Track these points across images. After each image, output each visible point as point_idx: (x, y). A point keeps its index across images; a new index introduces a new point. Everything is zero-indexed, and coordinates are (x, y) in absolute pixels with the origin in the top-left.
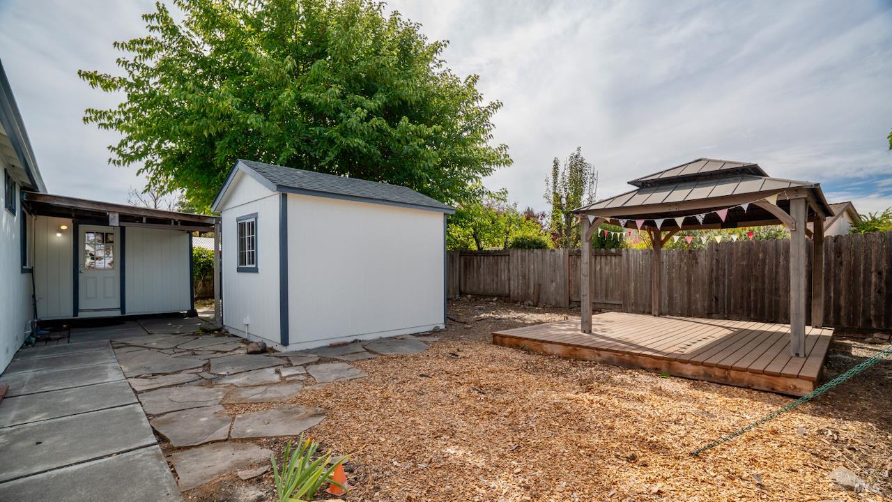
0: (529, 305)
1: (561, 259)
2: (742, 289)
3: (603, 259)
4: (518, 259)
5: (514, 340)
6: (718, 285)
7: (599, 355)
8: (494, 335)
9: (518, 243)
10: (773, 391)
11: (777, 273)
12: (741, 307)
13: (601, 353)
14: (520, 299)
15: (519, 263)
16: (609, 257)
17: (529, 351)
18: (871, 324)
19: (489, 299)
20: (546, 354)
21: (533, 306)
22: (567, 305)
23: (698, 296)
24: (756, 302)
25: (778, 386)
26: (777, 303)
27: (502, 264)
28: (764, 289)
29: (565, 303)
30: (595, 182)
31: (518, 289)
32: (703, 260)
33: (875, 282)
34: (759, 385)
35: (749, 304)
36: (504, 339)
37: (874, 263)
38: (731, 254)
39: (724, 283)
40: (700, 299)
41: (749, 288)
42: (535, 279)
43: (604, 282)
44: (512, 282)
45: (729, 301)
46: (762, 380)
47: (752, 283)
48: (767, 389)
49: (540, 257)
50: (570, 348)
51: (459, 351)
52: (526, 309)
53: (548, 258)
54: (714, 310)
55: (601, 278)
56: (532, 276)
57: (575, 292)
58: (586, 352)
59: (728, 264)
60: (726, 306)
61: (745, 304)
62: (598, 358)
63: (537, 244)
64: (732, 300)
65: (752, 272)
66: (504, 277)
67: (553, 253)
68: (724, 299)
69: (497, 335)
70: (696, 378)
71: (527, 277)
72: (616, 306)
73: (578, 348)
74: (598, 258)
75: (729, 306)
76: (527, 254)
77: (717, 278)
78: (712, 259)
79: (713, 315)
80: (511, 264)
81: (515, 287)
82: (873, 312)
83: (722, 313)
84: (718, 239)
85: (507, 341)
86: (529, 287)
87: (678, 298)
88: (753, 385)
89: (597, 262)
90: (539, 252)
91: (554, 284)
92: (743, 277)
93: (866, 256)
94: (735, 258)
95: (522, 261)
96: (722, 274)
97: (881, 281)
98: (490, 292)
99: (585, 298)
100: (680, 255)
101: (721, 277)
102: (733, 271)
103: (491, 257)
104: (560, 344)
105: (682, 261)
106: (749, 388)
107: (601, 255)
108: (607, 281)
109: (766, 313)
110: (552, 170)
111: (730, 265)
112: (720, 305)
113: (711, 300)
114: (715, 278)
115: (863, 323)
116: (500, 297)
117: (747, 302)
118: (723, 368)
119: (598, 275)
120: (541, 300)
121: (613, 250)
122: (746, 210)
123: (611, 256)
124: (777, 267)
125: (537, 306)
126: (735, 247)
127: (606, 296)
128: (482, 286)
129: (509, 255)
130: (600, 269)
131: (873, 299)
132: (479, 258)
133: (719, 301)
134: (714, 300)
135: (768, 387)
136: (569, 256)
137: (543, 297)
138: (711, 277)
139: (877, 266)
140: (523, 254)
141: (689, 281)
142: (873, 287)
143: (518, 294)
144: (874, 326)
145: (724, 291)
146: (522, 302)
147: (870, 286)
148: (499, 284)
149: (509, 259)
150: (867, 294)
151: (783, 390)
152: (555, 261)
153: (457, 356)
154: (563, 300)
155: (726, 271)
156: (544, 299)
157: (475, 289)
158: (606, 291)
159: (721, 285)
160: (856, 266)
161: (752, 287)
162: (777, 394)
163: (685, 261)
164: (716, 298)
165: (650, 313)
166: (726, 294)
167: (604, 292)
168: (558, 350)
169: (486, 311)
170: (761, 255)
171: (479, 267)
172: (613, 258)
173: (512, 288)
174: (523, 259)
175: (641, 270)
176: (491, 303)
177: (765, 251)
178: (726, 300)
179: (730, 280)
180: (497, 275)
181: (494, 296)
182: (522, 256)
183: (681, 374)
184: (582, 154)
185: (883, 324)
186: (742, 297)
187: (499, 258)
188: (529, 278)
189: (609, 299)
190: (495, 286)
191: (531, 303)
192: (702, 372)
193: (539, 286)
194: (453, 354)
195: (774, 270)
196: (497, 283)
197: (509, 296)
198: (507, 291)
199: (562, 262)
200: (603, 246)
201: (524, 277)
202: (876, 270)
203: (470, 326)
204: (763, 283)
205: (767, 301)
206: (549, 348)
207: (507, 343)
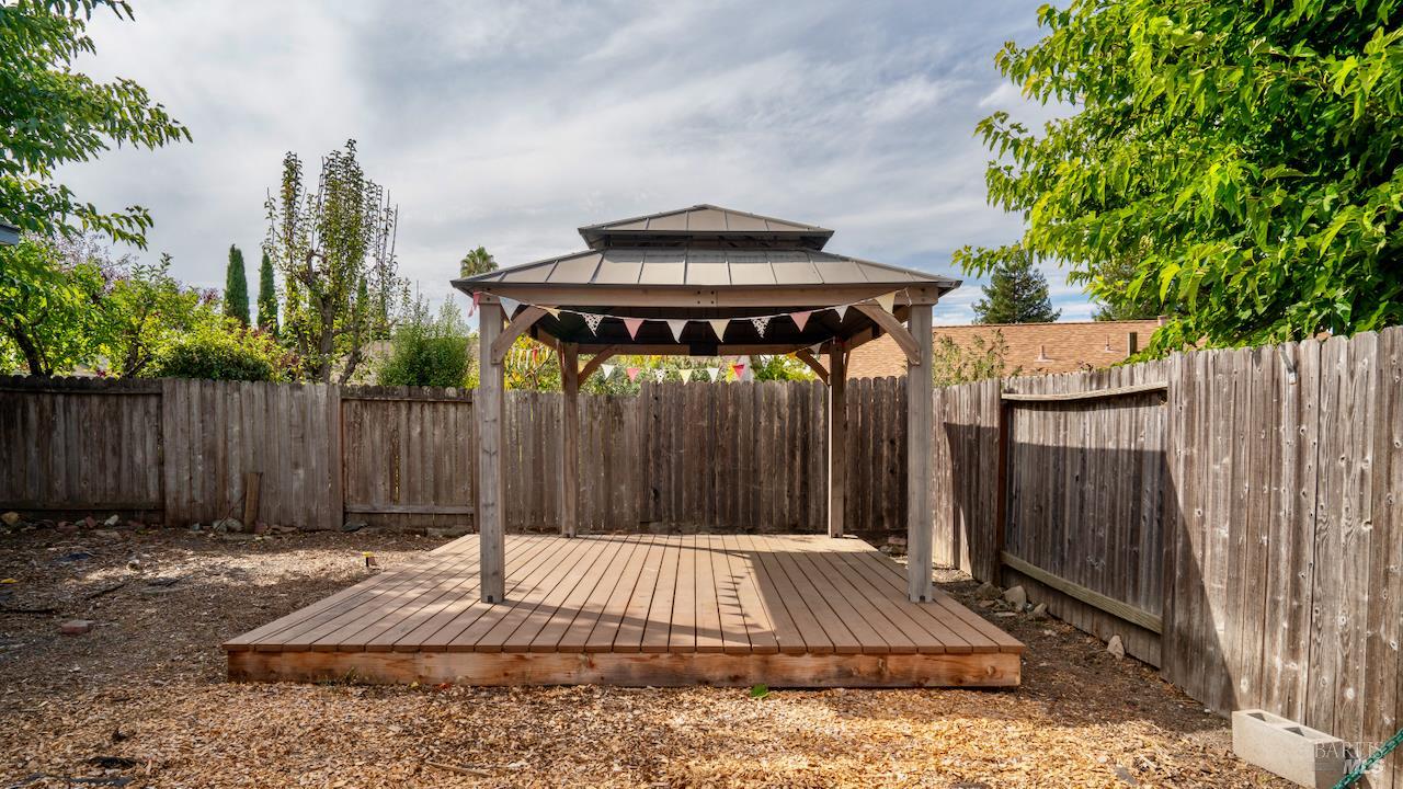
0: (230, 530)
1: (322, 409)
2: (701, 472)
3: (428, 412)
4: (189, 407)
5: (314, 659)
6: (658, 466)
7: (591, 665)
8: (234, 652)
9: (189, 362)
10: (959, 685)
11: (756, 441)
12: (700, 507)
13: (598, 659)
14: (198, 515)
15: (196, 418)
16: (441, 407)
17: (375, 687)
18: (883, 524)
19: (90, 521)
20: (430, 687)
21: (243, 532)
22: (340, 523)
23: (623, 488)
24: (723, 495)
25: (967, 672)
26: (757, 494)
27: (136, 418)
28: (736, 472)
29: (333, 518)
30: (391, 230)
31: (191, 488)
32: (632, 417)
33: (887, 456)
34: (938, 677)
35: (712, 500)
36: (275, 659)
37: (885, 426)
38: (680, 406)
39: (669, 462)
40: (627, 497)
41: (713, 471)
42: (243, 461)
43: (430, 464)
44: (170, 471)
45: (678, 494)
46: (942, 666)
47: (718, 460)
48: (950, 684)
49: (260, 403)
50: (505, 656)
51: (118, 738)
52: (225, 542)
53: (283, 406)
54: (651, 516)
55: (423, 456)
56: (235, 453)
57: (357, 491)
58: (555, 661)
59: (677, 426)
60: (673, 507)
61: (706, 499)
62: (589, 674)
63: (248, 368)
64: (684, 495)
65: (717, 441)
66: (144, 453)
67: (298, 393)
68: (669, 492)
69: (245, 648)
70: (823, 684)
71: (220, 455)
72: (459, 520)
73: (529, 656)
74: (416, 408)
75: (679, 504)
76: (219, 393)
77: (657, 453)
78: (648, 414)
79: (652, 525)
80: (167, 418)
81: (183, 482)
82: (885, 504)
83: (666, 520)
84: (660, 376)
85: (285, 663)
86: (225, 481)
87: (588, 495)
88: (927, 679)
89: (413, 417)
90: (258, 389)
91: (301, 472)
92: (702, 449)
93: (876, 414)
94: (688, 414)
95: (203, 413)
96: (666, 444)
97: (893, 455)
98: (92, 500)
99: (491, 510)
100: (591, 406)
101: (664, 451)
102: (686, 439)
103: (95, 400)
104: (474, 649)
105: (595, 418)
106: (920, 687)
107: (423, 402)
108: (438, 462)
109: (740, 516)
110: (281, 183)
111: (680, 428)
112: (663, 504)
113: (647, 496)
114: (655, 452)
115: (874, 523)
116: (128, 513)
117: (710, 497)
118: (874, 654)
119: (416, 449)
120: (263, 513)
121: (451, 391)
122: (842, 317)
123: (446, 403)
124: (756, 430)
125: (252, 531)
126: (687, 392)
127: (436, 497)
128: (59, 485)
129: (160, 395)
130: (421, 433)
131: (885, 484)
132: (47, 400)
133: (662, 496)
134: (653, 494)
135: (952, 679)
136: (343, 401)
137: (272, 506)
138: (647, 449)
139: (890, 430)
140: (208, 391)
141: (607, 459)
142: (885, 465)
143: (192, 501)
144: (887, 526)
145: (670, 479)
146: (206, 523)
147: (881, 463)
148: (125, 475)
149: (160, 407)
150: (878, 477)
151: (977, 680)
152: (303, 414)
153: (128, 764)
154: (324, 512)
155: (673, 440)
156: (274, 511)
157: (31, 493)
158: (436, 485)
159: (665, 466)
160: (864, 430)
161: (718, 469)
162: (966, 689)
163: (600, 417)
164: (655, 491)
165: (553, 530)
166: (673, 483)
167: (430, 490)
168: (467, 668)
169: (97, 559)
170: (731, 410)
171: (47, 427)
172: (452, 409)
173: (171, 484)
174: (207, 407)
175: (514, 435)
176: (100, 532)
177: (737, 402)
178: (673, 495)
179: (680, 457)
180: (117, 452)
181: (108, 514)
182: (203, 398)
183: (789, 680)
184: (360, 159)
185: (897, 521)
186: (701, 489)
187: (125, 400)
188: (225, 459)
189: (443, 502)
190: (110, 480)
191: (236, 524)
192: (833, 669)
193: (257, 482)
194: (107, 763)
195: (752, 438)
196: (117, 474)
197: (161, 508)
198: (154, 495)
199: (322, 417)
200: (423, 380)
201: (210, 454)
202: (888, 437)
203: (84, 624)
204: (735, 460)
205: (740, 493)
206: (438, 667)
207: (286, 669)
